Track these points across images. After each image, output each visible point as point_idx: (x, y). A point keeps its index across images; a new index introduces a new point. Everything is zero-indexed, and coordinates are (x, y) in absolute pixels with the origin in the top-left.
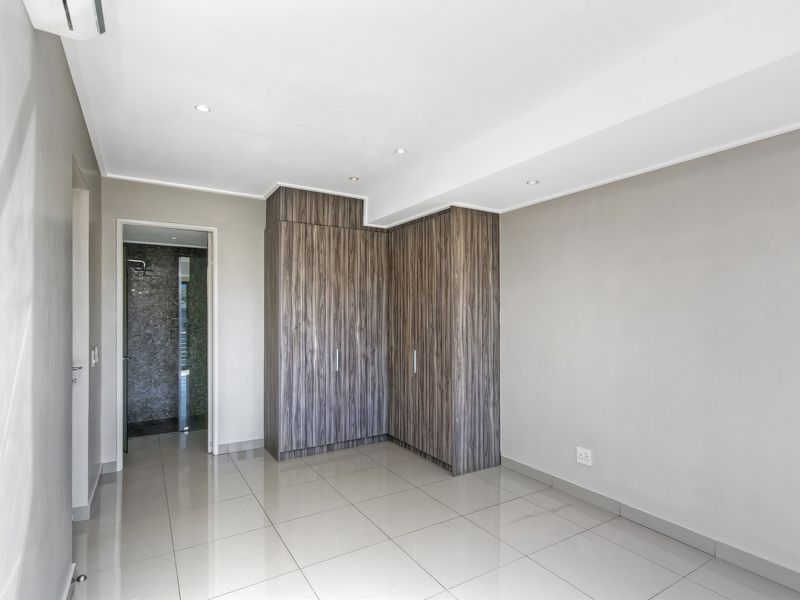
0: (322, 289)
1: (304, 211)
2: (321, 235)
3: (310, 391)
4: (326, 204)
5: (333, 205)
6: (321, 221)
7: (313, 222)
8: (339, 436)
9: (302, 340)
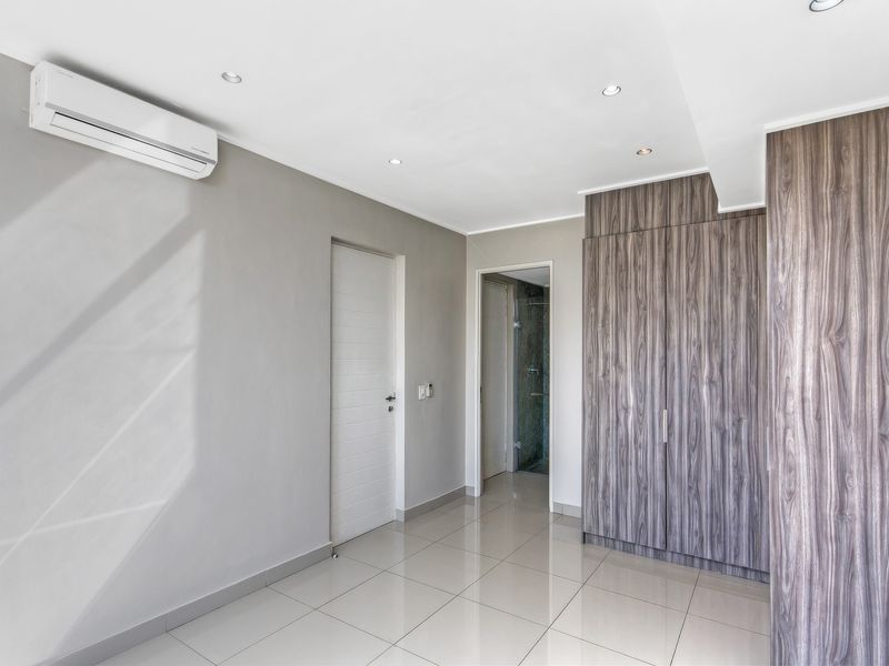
0: (641, 322)
1: (617, 218)
2: (638, 246)
3: (623, 463)
4: (650, 197)
5: (661, 196)
6: (642, 226)
7: (629, 229)
8: (670, 542)
9: (612, 392)
